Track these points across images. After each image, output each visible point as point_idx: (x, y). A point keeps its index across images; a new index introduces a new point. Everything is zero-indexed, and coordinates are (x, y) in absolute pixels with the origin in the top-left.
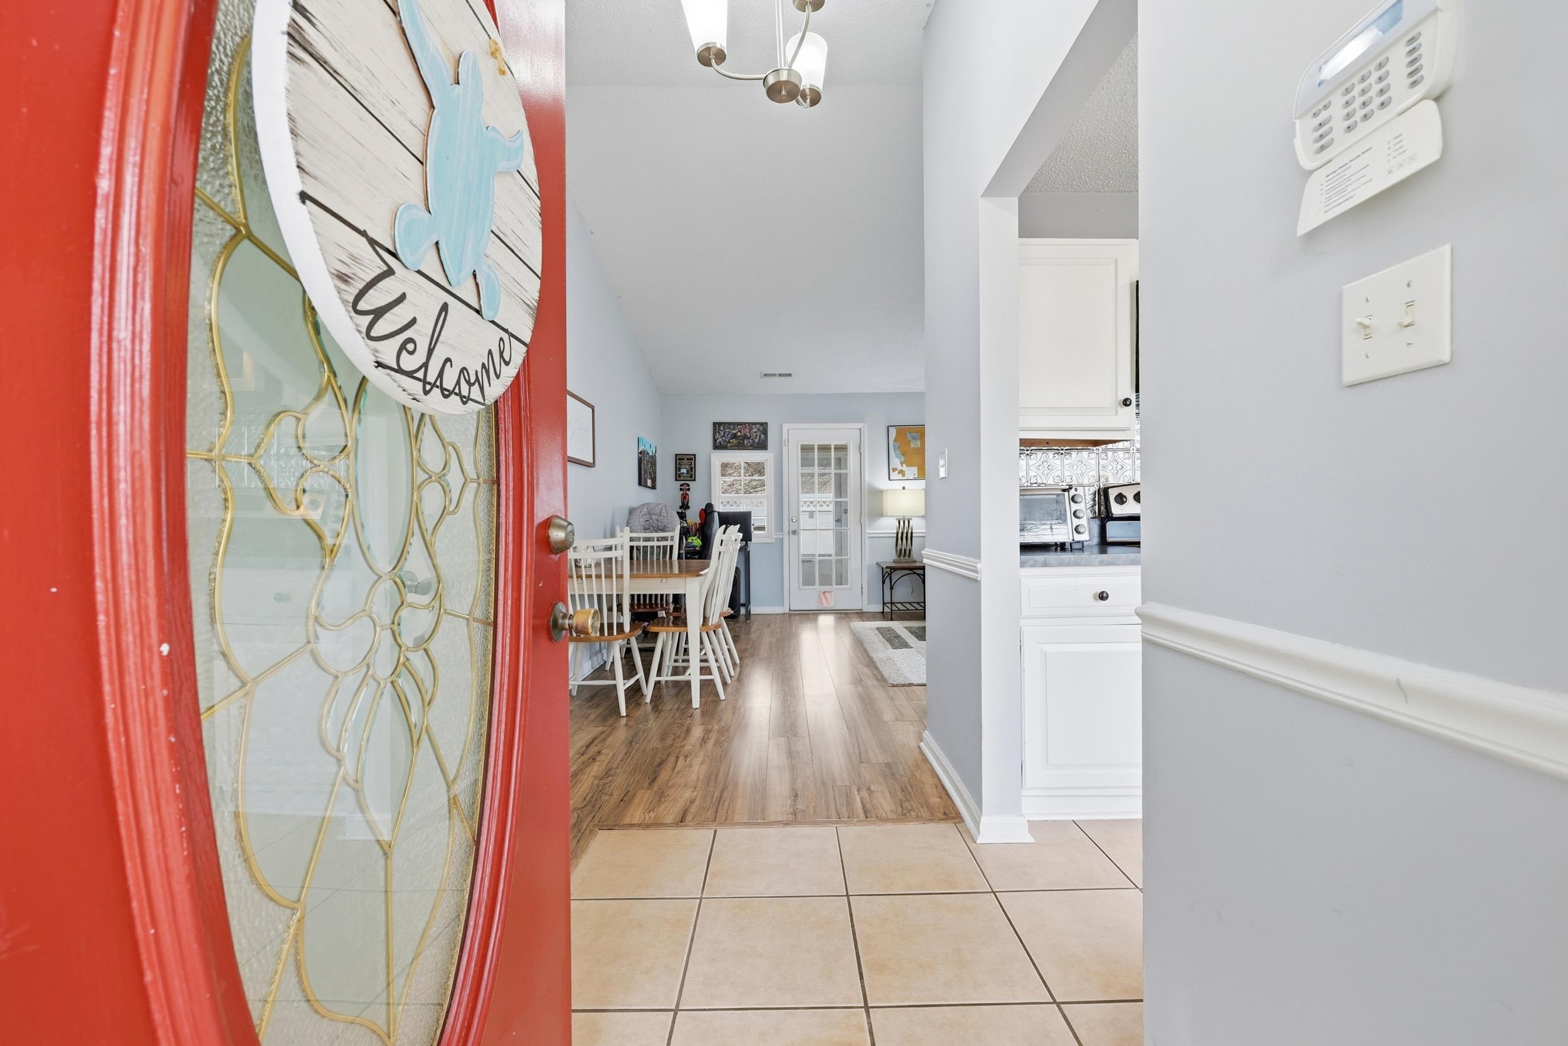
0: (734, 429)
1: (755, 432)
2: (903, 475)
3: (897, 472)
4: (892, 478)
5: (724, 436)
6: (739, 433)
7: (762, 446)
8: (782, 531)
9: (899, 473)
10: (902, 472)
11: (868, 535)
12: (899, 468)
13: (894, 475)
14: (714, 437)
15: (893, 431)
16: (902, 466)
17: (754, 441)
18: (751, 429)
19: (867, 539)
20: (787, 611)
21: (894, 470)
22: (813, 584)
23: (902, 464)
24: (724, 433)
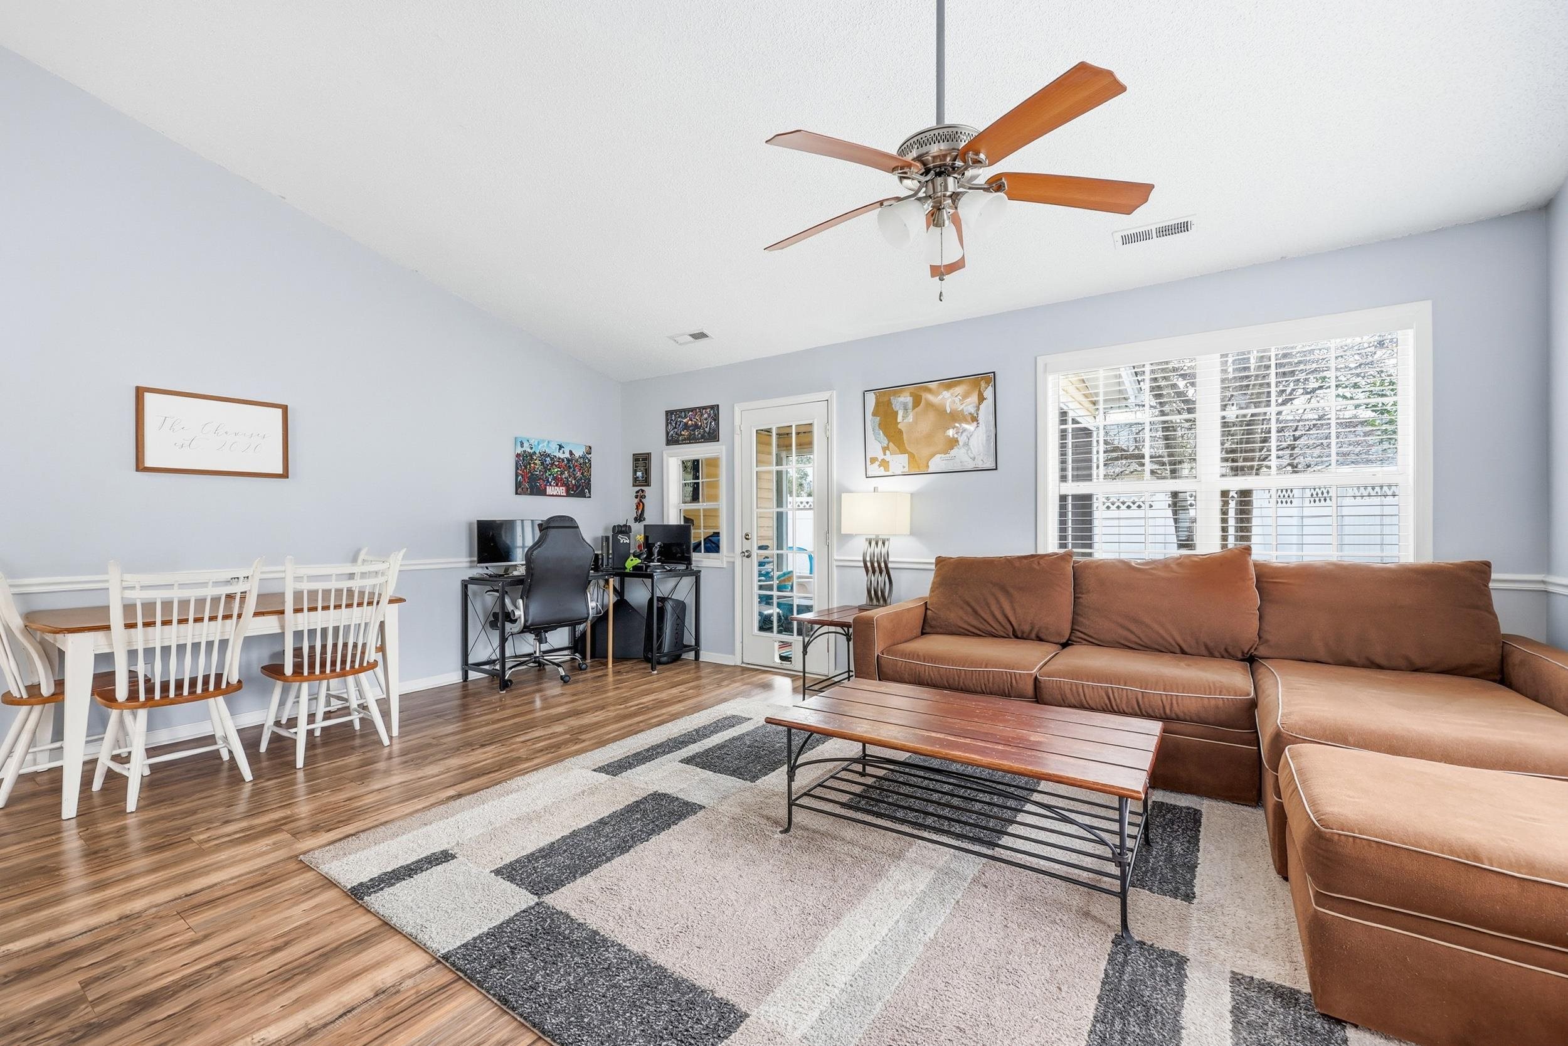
0: (686, 417)
1: (706, 419)
2: (887, 469)
3: (877, 463)
4: (869, 474)
5: (675, 428)
6: (690, 422)
7: (712, 436)
8: (734, 552)
9: (880, 466)
10: (884, 464)
11: (835, 563)
12: (881, 456)
13: (874, 469)
14: (667, 430)
15: (871, 399)
16: (885, 454)
17: (705, 431)
18: (702, 415)
19: (835, 570)
20: (739, 663)
21: (873, 460)
22: (770, 629)
23: (885, 449)
24: (676, 424)
